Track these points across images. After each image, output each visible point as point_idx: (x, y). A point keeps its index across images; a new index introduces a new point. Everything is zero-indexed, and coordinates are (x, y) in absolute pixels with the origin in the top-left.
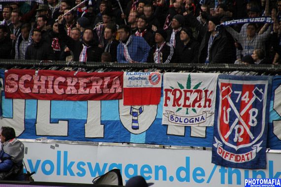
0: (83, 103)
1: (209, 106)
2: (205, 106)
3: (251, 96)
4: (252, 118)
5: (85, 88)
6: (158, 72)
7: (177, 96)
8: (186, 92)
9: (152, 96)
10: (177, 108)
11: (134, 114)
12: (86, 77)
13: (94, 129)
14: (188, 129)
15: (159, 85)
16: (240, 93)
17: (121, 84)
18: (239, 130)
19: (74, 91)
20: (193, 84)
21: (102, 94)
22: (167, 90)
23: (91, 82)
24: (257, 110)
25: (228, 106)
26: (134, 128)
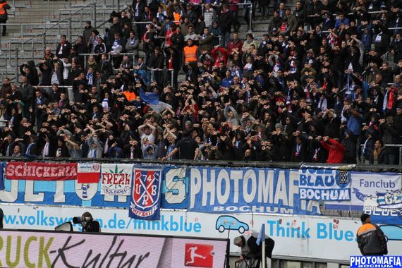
0: (53, 182)
1: (128, 184)
2: (126, 184)
3: (152, 178)
4: (153, 190)
5: (55, 173)
6: (98, 163)
7: (110, 178)
8: (115, 175)
9: (94, 178)
10: (110, 184)
11: (84, 189)
12: (55, 166)
13: (60, 198)
14: (116, 197)
15: (99, 171)
16: (146, 176)
17: (76, 170)
19: (48, 175)
20: (119, 171)
21: (65, 177)
22: (104, 174)
23: (58, 170)
24: (156, 186)
25: (140, 184)
26: (84, 197)
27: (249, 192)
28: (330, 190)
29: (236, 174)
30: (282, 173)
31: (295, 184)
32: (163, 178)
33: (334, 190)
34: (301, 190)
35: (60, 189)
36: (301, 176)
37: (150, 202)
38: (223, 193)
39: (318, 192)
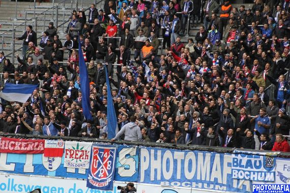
0: (24, 156)
1: (87, 159)
2: (85, 159)
3: (108, 155)
4: (109, 165)
5: (24, 147)
6: (62, 141)
7: (72, 153)
9: (59, 153)
10: (72, 159)
11: (50, 161)
12: (26, 142)
13: (29, 168)
14: (77, 169)
15: (63, 147)
16: (103, 153)
17: (44, 146)
18: (102, 171)
19: (19, 149)
20: (80, 148)
21: (33, 150)
22: (67, 150)
23: (28, 144)
24: (111, 162)
25: (97, 159)
26: (50, 168)
27: (190, 170)
28: (258, 172)
29: (179, 155)
30: (218, 156)
31: (228, 166)
32: (117, 155)
33: (261, 172)
34: (234, 171)
35: (29, 162)
36: (234, 159)
37: (105, 175)
38: (168, 170)
39: (248, 173)
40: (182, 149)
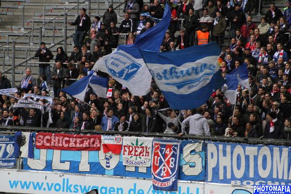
0: (79, 152)
1: (148, 156)
2: (146, 156)
3: (170, 151)
4: (171, 163)
5: (80, 144)
6: (120, 136)
7: (131, 150)
9: (117, 149)
10: (130, 156)
11: (107, 159)
12: (81, 138)
13: (84, 166)
14: (137, 168)
15: (120, 143)
16: (165, 149)
17: (100, 142)
18: (164, 170)
19: (74, 146)
20: (139, 143)
21: (89, 147)
22: (125, 146)
23: (83, 141)
24: (174, 159)
25: (158, 156)
26: (107, 167)
27: (264, 168)
29: (251, 150)
32: (181, 151)
35: (85, 159)
37: (168, 174)
38: (239, 168)
40: (254, 144)
